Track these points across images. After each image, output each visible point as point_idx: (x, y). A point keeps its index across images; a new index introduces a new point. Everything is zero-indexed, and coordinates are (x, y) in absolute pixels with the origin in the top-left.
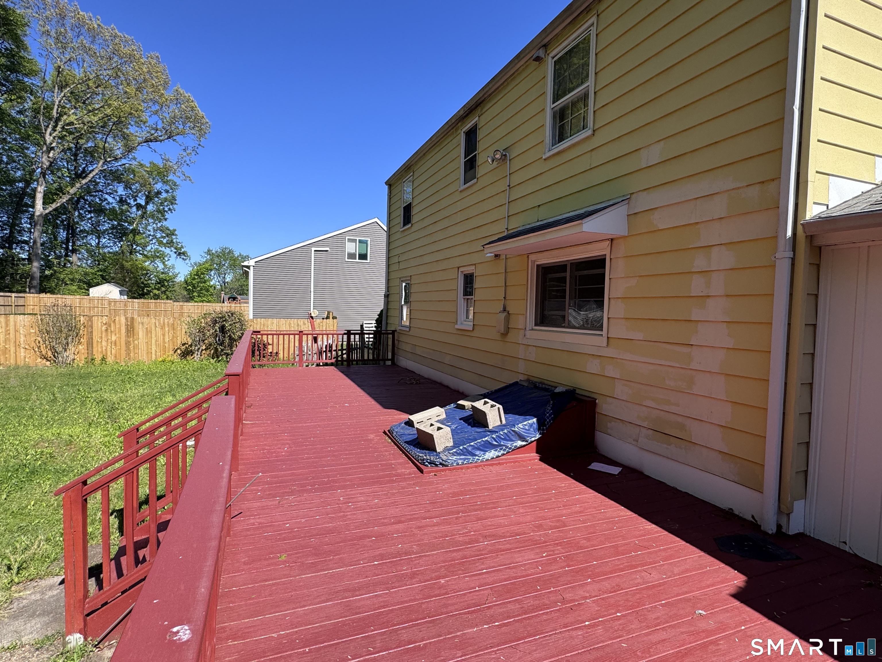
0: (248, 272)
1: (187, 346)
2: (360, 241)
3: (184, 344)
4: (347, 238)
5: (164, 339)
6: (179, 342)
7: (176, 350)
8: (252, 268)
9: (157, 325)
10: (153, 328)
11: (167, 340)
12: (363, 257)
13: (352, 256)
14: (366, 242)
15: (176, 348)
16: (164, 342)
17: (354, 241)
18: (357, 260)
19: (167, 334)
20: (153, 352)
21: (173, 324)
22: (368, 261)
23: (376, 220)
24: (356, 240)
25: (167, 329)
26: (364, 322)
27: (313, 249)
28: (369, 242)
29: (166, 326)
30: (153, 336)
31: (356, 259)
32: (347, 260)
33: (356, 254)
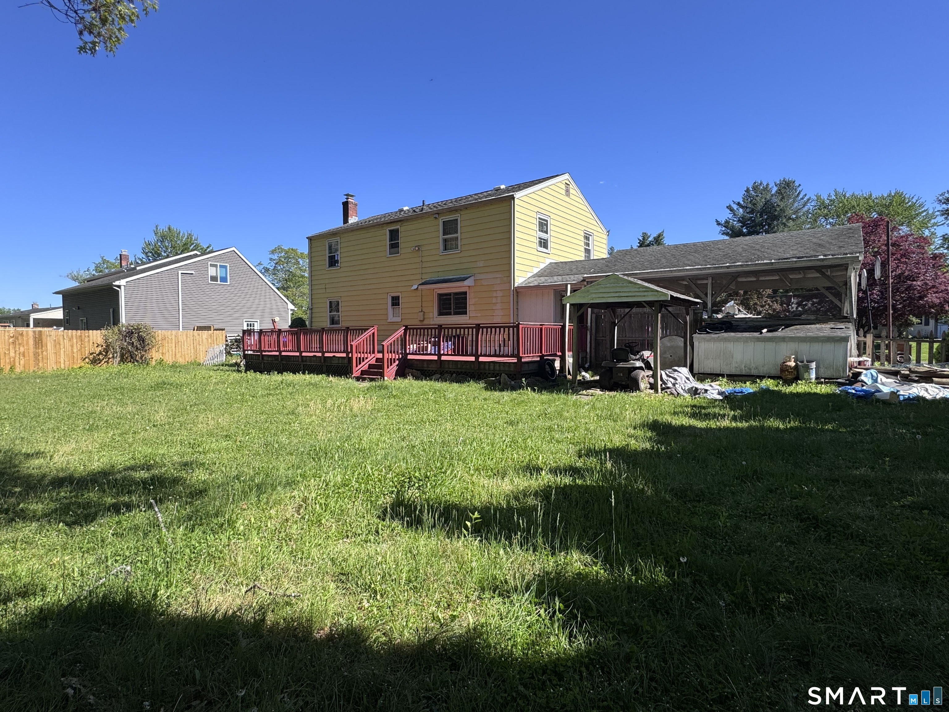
0: (118, 291)
1: (95, 355)
2: (221, 266)
3: (91, 354)
4: (209, 263)
5: (72, 350)
6: (87, 352)
7: (85, 359)
8: (122, 288)
9: (65, 337)
10: (62, 340)
11: (75, 350)
12: (224, 279)
13: (214, 279)
14: (225, 267)
15: (84, 357)
16: (73, 353)
17: (216, 266)
18: (219, 283)
19: (75, 346)
20: (62, 361)
21: (81, 336)
22: (229, 283)
23: (234, 249)
24: (217, 265)
25: (75, 341)
26: (228, 335)
27: (180, 272)
28: (228, 268)
29: (74, 338)
30: (62, 347)
31: (217, 281)
32: (210, 282)
33: (217, 277)
